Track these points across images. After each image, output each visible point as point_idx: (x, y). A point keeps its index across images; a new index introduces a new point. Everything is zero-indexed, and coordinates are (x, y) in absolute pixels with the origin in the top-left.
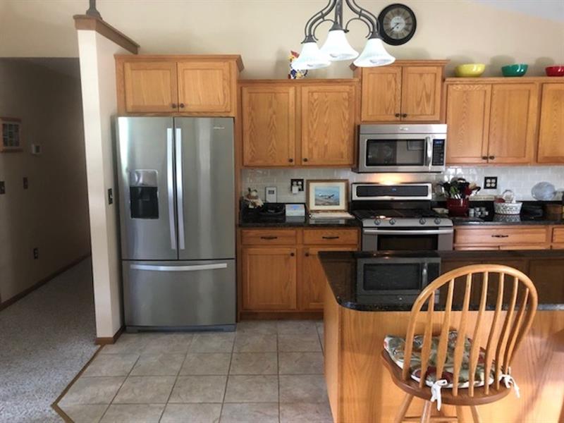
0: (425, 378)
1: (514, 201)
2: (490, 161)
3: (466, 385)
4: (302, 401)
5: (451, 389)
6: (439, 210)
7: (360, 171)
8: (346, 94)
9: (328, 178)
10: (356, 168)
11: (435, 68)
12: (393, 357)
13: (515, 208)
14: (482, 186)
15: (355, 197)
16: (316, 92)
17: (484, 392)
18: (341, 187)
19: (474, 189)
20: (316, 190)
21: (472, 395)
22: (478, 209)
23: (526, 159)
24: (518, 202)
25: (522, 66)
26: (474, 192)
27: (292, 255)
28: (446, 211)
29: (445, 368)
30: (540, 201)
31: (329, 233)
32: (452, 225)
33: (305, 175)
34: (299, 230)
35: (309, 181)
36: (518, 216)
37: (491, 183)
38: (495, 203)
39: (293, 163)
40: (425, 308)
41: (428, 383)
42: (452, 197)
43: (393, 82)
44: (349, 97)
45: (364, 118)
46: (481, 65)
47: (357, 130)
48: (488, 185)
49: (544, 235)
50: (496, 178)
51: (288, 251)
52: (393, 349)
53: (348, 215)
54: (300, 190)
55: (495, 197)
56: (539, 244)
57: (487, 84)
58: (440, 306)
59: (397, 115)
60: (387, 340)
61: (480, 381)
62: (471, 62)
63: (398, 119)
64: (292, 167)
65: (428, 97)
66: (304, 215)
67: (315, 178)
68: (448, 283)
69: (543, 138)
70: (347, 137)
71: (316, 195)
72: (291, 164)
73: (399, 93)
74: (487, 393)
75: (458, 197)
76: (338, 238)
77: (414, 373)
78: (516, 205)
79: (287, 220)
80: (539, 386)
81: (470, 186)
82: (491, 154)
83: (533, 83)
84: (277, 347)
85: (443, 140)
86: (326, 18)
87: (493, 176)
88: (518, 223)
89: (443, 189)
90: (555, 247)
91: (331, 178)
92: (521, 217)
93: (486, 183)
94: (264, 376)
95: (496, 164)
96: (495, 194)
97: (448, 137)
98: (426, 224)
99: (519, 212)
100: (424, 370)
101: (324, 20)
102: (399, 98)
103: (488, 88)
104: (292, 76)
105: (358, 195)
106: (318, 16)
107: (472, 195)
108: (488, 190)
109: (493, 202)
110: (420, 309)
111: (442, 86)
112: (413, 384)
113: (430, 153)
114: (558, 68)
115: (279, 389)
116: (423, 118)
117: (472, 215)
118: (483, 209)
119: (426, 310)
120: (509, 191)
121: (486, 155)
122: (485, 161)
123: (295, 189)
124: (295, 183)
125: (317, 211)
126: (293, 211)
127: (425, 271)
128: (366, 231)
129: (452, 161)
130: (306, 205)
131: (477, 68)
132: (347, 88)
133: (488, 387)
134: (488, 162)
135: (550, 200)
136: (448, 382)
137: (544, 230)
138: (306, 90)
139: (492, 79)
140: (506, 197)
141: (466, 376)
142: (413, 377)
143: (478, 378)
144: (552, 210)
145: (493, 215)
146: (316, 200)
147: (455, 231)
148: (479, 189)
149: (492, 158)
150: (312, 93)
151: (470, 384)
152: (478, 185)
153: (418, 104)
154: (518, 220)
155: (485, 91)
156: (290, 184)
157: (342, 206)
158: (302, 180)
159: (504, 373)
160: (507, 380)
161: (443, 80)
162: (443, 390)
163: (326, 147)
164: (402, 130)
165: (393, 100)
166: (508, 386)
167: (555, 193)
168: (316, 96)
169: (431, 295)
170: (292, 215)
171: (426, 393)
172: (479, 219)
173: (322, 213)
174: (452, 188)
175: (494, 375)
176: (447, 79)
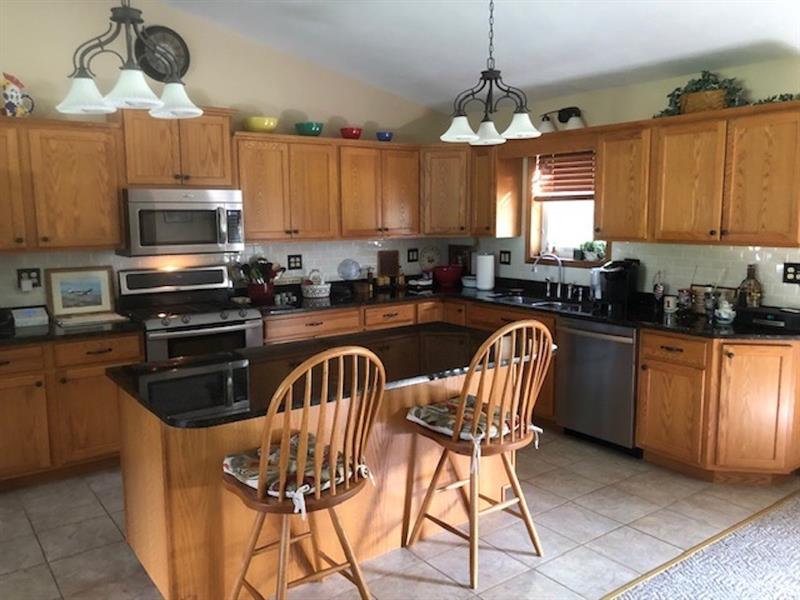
0: (285, 490)
1: (323, 283)
2: (294, 235)
3: (327, 485)
4: (97, 584)
5: (313, 494)
6: (239, 300)
7: (133, 254)
8: (102, 145)
9: (80, 265)
10: (125, 250)
11: (220, 118)
12: (240, 478)
13: (323, 290)
14: (286, 266)
15: (125, 291)
16: (53, 138)
17: (344, 488)
18: (103, 277)
19: (279, 271)
20: (62, 284)
21: (335, 493)
22: (284, 295)
23: (331, 233)
24: (326, 283)
25: (317, 125)
26: (280, 274)
27: (39, 384)
28: (248, 300)
29: (306, 472)
30: (347, 281)
31: (95, 345)
32: (260, 316)
33: (41, 262)
34: (48, 346)
35: (48, 272)
36: (328, 299)
37: (295, 262)
38: (302, 286)
39: (24, 244)
40: (282, 408)
41: (288, 494)
42: (254, 280)
43: (168, 132)
44: (107, 150)
45: (132, 178)
46: (272, 119)
47: (123, 197)
48: (293, 265)
49: (357, 318)
50: (300, 256)
51: (30, 380)
52: (239, 469)
53: (118, 317)
54: (34, 285)
55: (302, 279)
56: (353, 328)
57: (283, 142)
58: (298, 402)
59: (177, 177)
60: (227, 461)
61: (340, 476)
62: (261, 115)
63: (179, 181)
64: (23, 250)
65: (215, 155)
66: (47, 322)
67: (59, 266)
68: (305, 374)
69: (345, 209)
70: (108, 205)
71: (62, 292)
72: (19, 246)
73: (177, 146)
74: (348, 487)
75: (260, 281)
76: (110, 350)
77: (271, 488)
78: (326, 286)
79: (19, 334)
80: (383, 476)
81: (274, 267)
82: (295, 227)
83: (330, 145)
84: (32, 527)
85: (239, 211)
86: (105, 48)
87: (298, 254)
88: (328, 308)
89: (242, 272)
90: (368, 329)
91: (86, 265)
92: (331, 299)
93: (289, 263)
94: (25, 571)
95: (300, 239)
96: (302, 276)
97: (244, 207)
98: (229, 319)
99: (327, 294)
100: (282, 481)
101: (103, 51)
102: (178, 155)
103: (284, 147)
104: (8, 111)
105: (130, 288)
106: (92, 43)
107: (277, 278)
108: (293, 271)
109: (299, 285)
110: (276, 410)
111: (231, 141)
112: (271, 500)
113: (224, 228)
114: (353, 130)
115: (55, 580)
116: (210, 182)
117: (279, 303)
118: (290, 294)
119: (283, 411)
120: (318, 271)
121: (289, 229)
122: (288, 236)
123: (27, 285)
124: (25, 275)
125: (68, 316)
126: (27, 319)
127: (230, 380)
128: (151, 335)
129: (252, 237)
130: (48, 307)
131: (269, 123)
132: (103, 136)
133: (348, 482)
134: (292, 238)
135: (355, 278)
136: (311, 487)
137: (357, 312)
138: (35, 135)
139: (288, 137)
140: (314, 278)
141: (326, 476)
142: (271, 493)
143: (338, 475)
144: (359, 289)
145: (302, 301)
146: (64, 299)
147: (264, 323)
148: (284, 269)
149: (296, 232)
150: (47, 139)
151: (331, 484)
152: (282, 266)
153: (203, 163)
154: (329, 304)
155: (282, 152)
156: (16, 277)
157: (107, 305)
158: (37, 271)
159: (359, 464)
160: (363, 470)
161: (232, 134)
162: (307, 496)
163: (77, 220)
164: (186, 196)
165: (170, 156)
166: (365, 476)
167: (360, 270)
168: (53, 144)
169: (289, 390)
170: (24, 325)
171: (288, 506)
172: (288, 307)
173: (77, 317)
174: (253, 271)
175: (352, 467)
176: (237, 133)
